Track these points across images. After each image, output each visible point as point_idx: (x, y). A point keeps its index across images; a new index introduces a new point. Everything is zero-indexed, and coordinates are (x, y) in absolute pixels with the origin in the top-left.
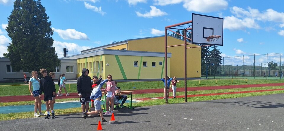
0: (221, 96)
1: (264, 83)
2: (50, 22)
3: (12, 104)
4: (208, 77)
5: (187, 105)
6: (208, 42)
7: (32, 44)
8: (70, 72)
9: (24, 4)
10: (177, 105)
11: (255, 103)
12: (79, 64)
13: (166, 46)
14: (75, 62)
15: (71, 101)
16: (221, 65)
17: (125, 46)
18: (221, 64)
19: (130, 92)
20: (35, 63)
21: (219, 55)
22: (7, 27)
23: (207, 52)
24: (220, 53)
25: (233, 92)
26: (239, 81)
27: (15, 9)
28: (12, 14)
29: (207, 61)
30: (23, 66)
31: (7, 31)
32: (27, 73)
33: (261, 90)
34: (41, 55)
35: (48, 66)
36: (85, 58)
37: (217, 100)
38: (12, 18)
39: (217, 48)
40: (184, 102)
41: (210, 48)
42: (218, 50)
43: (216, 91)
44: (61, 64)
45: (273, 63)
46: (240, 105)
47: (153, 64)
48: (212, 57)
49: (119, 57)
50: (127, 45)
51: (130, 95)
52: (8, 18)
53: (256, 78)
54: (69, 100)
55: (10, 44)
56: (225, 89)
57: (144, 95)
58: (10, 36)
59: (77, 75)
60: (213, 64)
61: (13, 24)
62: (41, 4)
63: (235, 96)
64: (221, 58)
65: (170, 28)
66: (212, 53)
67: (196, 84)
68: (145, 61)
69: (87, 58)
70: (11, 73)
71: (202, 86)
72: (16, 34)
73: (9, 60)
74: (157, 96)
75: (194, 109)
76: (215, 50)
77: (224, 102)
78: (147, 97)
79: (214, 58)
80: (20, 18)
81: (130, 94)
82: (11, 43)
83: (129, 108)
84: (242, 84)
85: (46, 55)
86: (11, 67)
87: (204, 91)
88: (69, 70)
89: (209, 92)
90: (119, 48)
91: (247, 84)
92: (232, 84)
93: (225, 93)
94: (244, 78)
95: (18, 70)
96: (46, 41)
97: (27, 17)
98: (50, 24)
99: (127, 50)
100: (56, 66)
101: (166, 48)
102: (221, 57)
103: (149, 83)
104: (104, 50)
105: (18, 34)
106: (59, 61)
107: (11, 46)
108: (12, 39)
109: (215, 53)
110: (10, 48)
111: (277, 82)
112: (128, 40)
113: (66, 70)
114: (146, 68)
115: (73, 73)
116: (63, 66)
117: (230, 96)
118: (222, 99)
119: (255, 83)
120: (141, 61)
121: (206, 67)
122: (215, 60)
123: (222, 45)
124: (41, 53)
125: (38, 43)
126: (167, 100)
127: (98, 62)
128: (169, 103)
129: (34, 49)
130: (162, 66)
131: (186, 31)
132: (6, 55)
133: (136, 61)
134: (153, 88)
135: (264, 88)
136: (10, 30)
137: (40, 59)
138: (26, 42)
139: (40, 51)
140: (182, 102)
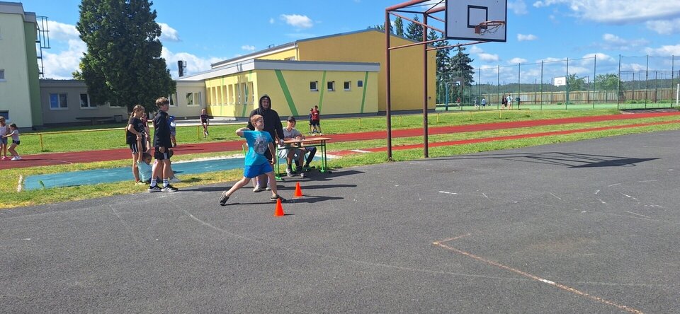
0: (490, 143)
1: (563, 116)
2: (155, 12)
3: (100, 166)
4: (449, 108)
5: (431, 163)
7: (125, 53)
8: (194, 105)
10: (412, 163)
11: (568, 157)
12: (209, 88)
13: (389, 46)
14: (202, 84)
15: (206, 159)
16: (472, 84)
17: (293, 54)
18: (472, 81)
19: (322, 140)
20: (131, 88)
21: (468, 64)
22: (79, 24)
23: (444, 59)
24: (469, 61)
25: (509, 135)
26: (512, 115)
29: (444, 78)
31: (79, 30)
32: (118, 107)
33: (563, 130)
34: (141, 73)
36: (219, 77)
37: (487, 153)
38: (85, 6)
39: (464, 52)
40: (423, 157)
41: (451, 52)
42: (467, 55)
43: (475, 135)
44: (177, 90)
45: (576, 78)
46: (541, 161)
47: (347, 85)
48: (455, 69)
49: (282, 73)
50: (296, 50)
51: (322, 145)
52: (80, 6)
53: (544, 107)
54: (202, 157)
55: (85, 54)
56: (493, 131)
57: (339, 145)
58: (84, 40)
59: (206, 109)
60: (459, 82)
61: (90, 17)
64: (473, 71)
65: (394, 10)
66: (456, 61)
68: (331, 80)
69: (223, 77)
70: (89, 107)
71: (443, 125)
72: (95, 35)
73: (85, 85)
74: (365, 147)
75: (449, 171)
76: (460, 55)
77: (499, 155)
78: (345, 149)
79: (459, 72)
80: (102, 6)
81: (323, 143)
83: (320, 171)
84: (521, 120)
85: (150, 73)
86: (88, 96)
87: (451, 135)
88: (192, 101)
89: (463, 136)
90: (281, 57)
91: (529, 119)
92: (500, 121)
93: (496, 138)
94: (521, 107)
95: (102, 103)
96: (147, 46)
97: (114, 4)
98: (154, 15)
99: (296, 60)
100: (170, 93)
101: (388, 51)
102: (472, 68)
103: (341, 122)
104: (256, 60)
105: (98, 35)
106: (174, 83)
107: (87, 57)
108: (88, 44)
109: (460, 61)
110: (85, 61)
111: (588, 114)
112: (298, 41)
113: (186, 100)
114: (332, 93)
115: (198, 105)
116: (181, 92)
117: (508, 143)
118: (496, 149)
119: (545, 117)
120: (324, 79)
121: (445, 89)
122: (460, 75)
123: (505, 41)
124: (141, 71)
125: (135, 52)
126: (390, 155)
127: (244, 84)
128: (394, 161)
129: (128, 62)
130: (362, 88)
131: (426, 15)
132: (77, 75)
133: (314, 80)
134: (351, 132)
135: (568, 126)
136: (84, 28)
137: (141, 81)
138: (114, 49)
139: (139, 65)
140: (418, 157)
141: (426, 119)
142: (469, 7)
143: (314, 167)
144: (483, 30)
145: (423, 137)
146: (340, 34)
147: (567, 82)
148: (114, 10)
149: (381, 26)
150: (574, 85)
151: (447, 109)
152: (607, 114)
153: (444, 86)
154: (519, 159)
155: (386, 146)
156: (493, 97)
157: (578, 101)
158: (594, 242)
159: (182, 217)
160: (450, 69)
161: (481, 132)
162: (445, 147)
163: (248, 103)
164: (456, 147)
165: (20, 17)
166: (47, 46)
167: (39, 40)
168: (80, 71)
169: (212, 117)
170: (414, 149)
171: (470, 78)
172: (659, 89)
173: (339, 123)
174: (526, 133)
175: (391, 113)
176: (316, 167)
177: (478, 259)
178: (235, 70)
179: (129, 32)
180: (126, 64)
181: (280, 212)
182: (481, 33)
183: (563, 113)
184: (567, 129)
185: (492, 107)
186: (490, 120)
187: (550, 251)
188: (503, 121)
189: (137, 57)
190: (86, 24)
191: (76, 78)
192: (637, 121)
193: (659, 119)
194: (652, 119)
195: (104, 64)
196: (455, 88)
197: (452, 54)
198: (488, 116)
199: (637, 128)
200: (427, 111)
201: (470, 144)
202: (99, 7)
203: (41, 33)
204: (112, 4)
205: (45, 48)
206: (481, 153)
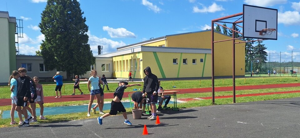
2: (85, 18)
5: (236, 106)
6: (261, 36)
7: (66, 41)
8: (106, 71)
10: (225, 106)
12: (115, 62)
13: (213, 41)
14: (111, 59)
17: (164, 43)
19: (174, 92)
20: (69, 61)
22: (40, 24)
23: (251, 47)
24: (265, 48)
26: (288, 80)
27: (49, 4)
28: (45, 10)
30: (56, 64)
31: (40, 27)
34: (76, 52)
35: (83, 65)
36: (121, 55)
37: (268, 101)
38: (45, 14)
40: (233, 103)
44: (96, 62)
46: (297, 106)
47: (194, 61)
48: (256, 53)
49: (158, 54)
50: (165, 41)
51: (174, 95)
52: (42, 14)
57: (186, 95)
58: (43, 33)
59: (113, 73)
60: (258, 61)
61: (47, 20)
63: (288, 95)
65: (217, 21)
66: (257, 49)
67: (241, 83)
68: (185, 58)
69: (123, 55)
70: (44, 71)
71: (248, 85)
72: (49, 30)
73: (42, 59)
74: (201, 97)
75: (246, 110)
76: (259, 46)
77: (276, 102)
78: (190, 97)
79: (259, 55)
82: (44, 40)
83: (173, 110)
84: (293, 83)
85: (81, 52)
86: (44, 65)
88: (104, 69)
90: (157, 44)
93: (276, 93)
95: (52, 69)
96: (80, 37)
97: (62, 13)
98: (85, 20)
99: (165, 46)
100: (91, 64)
101: (213, 43)
102: (266, 53)
103: (190, 82)
104: (142, 46)
105: (51, 31)
106: (94, 59)
107: (44, 43)
108: (45, 36)
109: (259, 49)
110: (43, 45)
112: (167, 36)
113: (101, 68)
114: (186, 65)
115: (108, 71)
116: (98, 64)
117: (282, 95)
118: (274, 99)
120: (181, 58)
122: (259, 57)
123: (276, 39)
124: (75, 51)
125: (72, 40)
126: (214, 101)
127: (135, 60)
128: (216, 104)
130: (203, 63)
131: (234, 24)
132: (39, 53)
133: (175, 58)
134: (195, 88)
136: (43, 27)
137: (75, 57)
138: (60, 39)
139: (74, 48)
140: (229, 103)
141: (234, 81)
142: (256, 20)
143: (170, 107)
144: (264, 33)
145: (232, 91)
146: (191, 33)
148: (61, 16)
153: (250, 62)
154: (284, 104)
155: (212, 96)
156: (278, 69)
160: (253, 53)
162: (246, 97)
163: (137, 70)
164: (253, 97)
165: (7, 20)
166: (21, 36)
167: (17, 33)
168: (40, 51)
169: (116, 78)
170: (228, 98)
171: (265, 59)
173: (188, 82)
175: (214, 77)
176: (171, 107)
178: (130, 52)
179: (70, 29)
180: (67, 47)
181: (146, 132)
186: (274, 83)
188: (282, 83)
189: (73, 43)
190: (45, 24)
191: (38, 55)
195: (54, 47)
196: (257, 64)
198: (274, 80)
200: (235, 77)
201: (261, 96)
202: (53, 15)
203: (19, 29)
204: (60, 14)
205: (20, 37)
206: (265, 101)
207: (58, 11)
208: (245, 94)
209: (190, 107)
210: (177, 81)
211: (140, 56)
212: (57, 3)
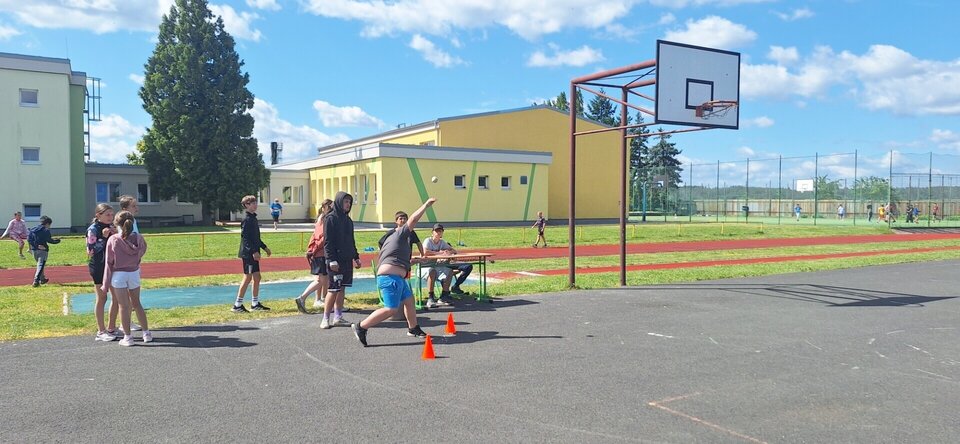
0: (711, 269)
1: (810, 234)
2: (247, 75)
3: (171, 283)
4: (647, 218)
5: (631, 294)
6: (699, 120)
7: (203, 130)
8: (292, 203)
9: (185, 32)
10: (603, 292)
11: (826, 292)
12: (315, 181)
13: (574, 131)
14: (306, 175)
16: (680, 185)
17: (432, 137)
19: (480, 257)
20: (208, 179)
21: (674, 158)
22: (143, 89)
23: (640, 149)
24: (676, 152)
25: (735, 258)
26: (739, 230)
27: (162, 42)
28: (154, 55)
29: (640, 176)
31: (142, 97)
32: (190, 204)
33: (813, 253)
34: (224, 158)
36: (330, 166)
37: (708, 282)
38: (153, 65)
39: (668, 141)
40: (619, 285)
41: (650, 139)
42: (672, 145)
43: (688, 256)
44: (271, 183)
45: (828, 182)
46: (787, 296)
47: (505, 182)
48: (654, 164)
49: (417, 162)
50: (436, 132)
51: (480, 264)
52: (146, 66)
53: (782, 221)
55: (148, 130)
56: (713, 252)
58: (149, 112)
59: (309, 209)
60: (662, 182)
61: (158, 80)
62: (224, 29)
64: (680, 167)
65: (584, 82)
66: (656, 154)
68: (483, 174)
69: (335, 165)
70: (149, 203)
71: (641, 241)
72: (163, 105)
73: (144, 172)
74: (534, 268)
75: (658, 305)
76: (662, 145)
77: (726, 286)
78: (507, 270)
79: (661, 168)
80: (175, 66)
81: (482, 261)
82: (151, 128)
83: (476, 299)
84: (752, 238)
85: (235, 158)
86: (149, 188)
87: (653, 255)
88: (290, 198)
89: (670, 257)
90: (416, 140)
91: (763, 237)
92: (722, 238)
93: (718, 263)
94: (750, 219)
95: (168, 198)
96: (235, 122)
97: (192, 64)
98: (246, 80)
99: (436, 145)
100: (261, 186)
101: (574, 137)
102: (679, 163)
104: (382, 145)
105: (168, 105)
106: (267, 173)
107: (152, 135)
108: (155, 117)
109: (663, 153)
110: (149, 139)
111: (846, 232)
112: (440, 120)
114: (485, 192)
115: (298, 204)
116: (276, 186)
117: (737, 270)
118: (720, 277)
119: (785, 234)
120: (473, 174)
121: (641, 191)
122: (663, 172)
123: (736, 128)
124: (223, 155)
125: (216, 129)
126: (573, 280)
127: (363, 176)
128: (579, 288)
129: (207, 142)
130: (526, 187)
131: (626, 90)
132: (133, 158)
133: (459, 174)
134: (512, 247)
135: (819, 249)
136: (149, 95)
137: (223, 169)
138: (188, 124)
139: (220, 147)
140: (610, 284)
141: (624, 232)
142: (688, 80)
143: (468, 293)
144: (707, 113)
145: (619, 256)
146: (497, 112)
147: (816, 186)
148: (191, 72)
149: (553, 102)
150: (826, 191)
151: (644, 219)
152: (874, 234)
153: (639, 186)
154: (755, 291)
155: (568, 267)
156: (709, 204)
157: (831, 214)
158: (875, 409)
159: (295, 356)
160: (647, 163)
161: (696, 253)
162: (648, 271)
163: (368, 203)
164: (664, 272)
165: (66, 79)
166: (97, 117)
167: (86, 109)
168: (139, 155)
171: (677, 178)
172: (946, 200)
173: (494, 233)
174: (761, 257)
175: (575, 222)
176: (471, 293)
177: (716, 428)
178: (352, 156)
179: (211, 101)
180: (205, 144)
181: (430, 354)
182: (704, 116)
183: (811, 230)
184: (819, 253)
185: (707, 218)
186: (706, 237)
187: (815, 420)
188: (726, 238)
189: (218, 136)
190: (153, 89)
191: (131, 163)
192: (918, 244)
193: (949, 242)
194: (940, 243)
195: (172, 145)
196: (655, 190)
197: (652, 143)
198: (704, 230)
199: (919, 254)
200: (625, 221)
201: (683, 269)
202: (172, 68)
203: (91, 100)
204: (189, 64)
205: (94, 120)
206: (699, 282)
207: (184, 58)
208: (642, 264)
209: (516, 293)
210: (464, 231)
211: (376, 168)
212: (182, 39)
